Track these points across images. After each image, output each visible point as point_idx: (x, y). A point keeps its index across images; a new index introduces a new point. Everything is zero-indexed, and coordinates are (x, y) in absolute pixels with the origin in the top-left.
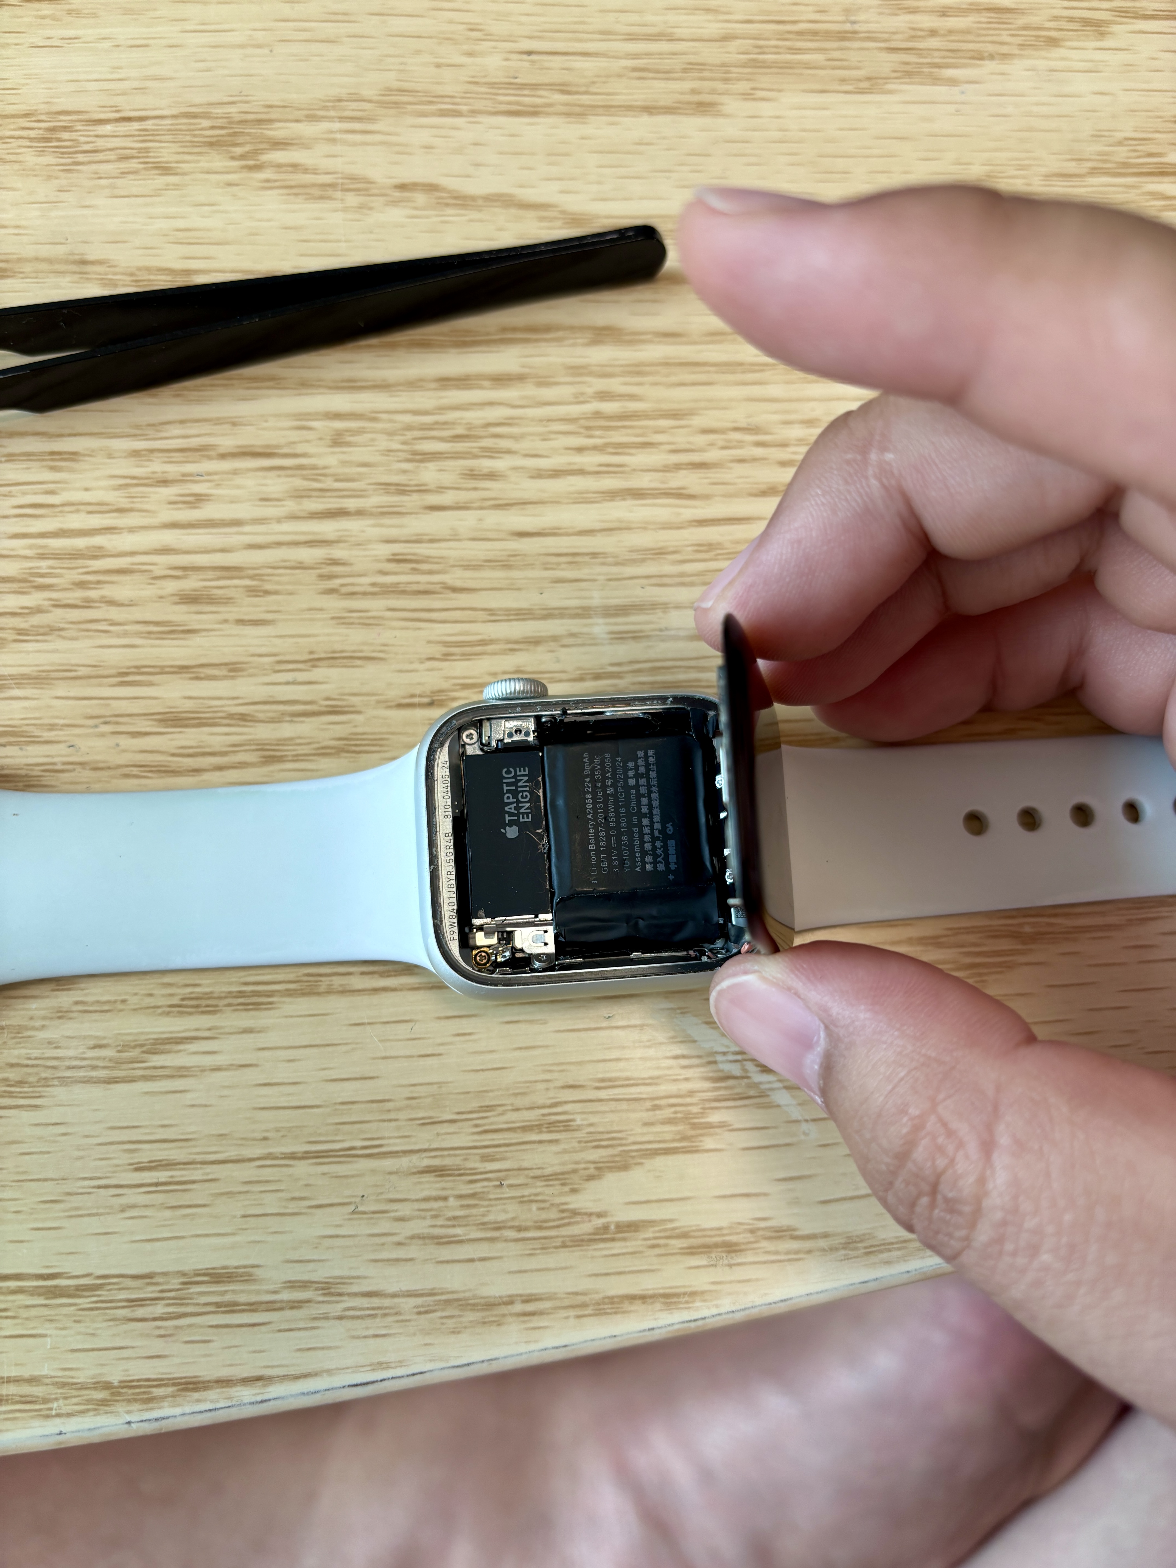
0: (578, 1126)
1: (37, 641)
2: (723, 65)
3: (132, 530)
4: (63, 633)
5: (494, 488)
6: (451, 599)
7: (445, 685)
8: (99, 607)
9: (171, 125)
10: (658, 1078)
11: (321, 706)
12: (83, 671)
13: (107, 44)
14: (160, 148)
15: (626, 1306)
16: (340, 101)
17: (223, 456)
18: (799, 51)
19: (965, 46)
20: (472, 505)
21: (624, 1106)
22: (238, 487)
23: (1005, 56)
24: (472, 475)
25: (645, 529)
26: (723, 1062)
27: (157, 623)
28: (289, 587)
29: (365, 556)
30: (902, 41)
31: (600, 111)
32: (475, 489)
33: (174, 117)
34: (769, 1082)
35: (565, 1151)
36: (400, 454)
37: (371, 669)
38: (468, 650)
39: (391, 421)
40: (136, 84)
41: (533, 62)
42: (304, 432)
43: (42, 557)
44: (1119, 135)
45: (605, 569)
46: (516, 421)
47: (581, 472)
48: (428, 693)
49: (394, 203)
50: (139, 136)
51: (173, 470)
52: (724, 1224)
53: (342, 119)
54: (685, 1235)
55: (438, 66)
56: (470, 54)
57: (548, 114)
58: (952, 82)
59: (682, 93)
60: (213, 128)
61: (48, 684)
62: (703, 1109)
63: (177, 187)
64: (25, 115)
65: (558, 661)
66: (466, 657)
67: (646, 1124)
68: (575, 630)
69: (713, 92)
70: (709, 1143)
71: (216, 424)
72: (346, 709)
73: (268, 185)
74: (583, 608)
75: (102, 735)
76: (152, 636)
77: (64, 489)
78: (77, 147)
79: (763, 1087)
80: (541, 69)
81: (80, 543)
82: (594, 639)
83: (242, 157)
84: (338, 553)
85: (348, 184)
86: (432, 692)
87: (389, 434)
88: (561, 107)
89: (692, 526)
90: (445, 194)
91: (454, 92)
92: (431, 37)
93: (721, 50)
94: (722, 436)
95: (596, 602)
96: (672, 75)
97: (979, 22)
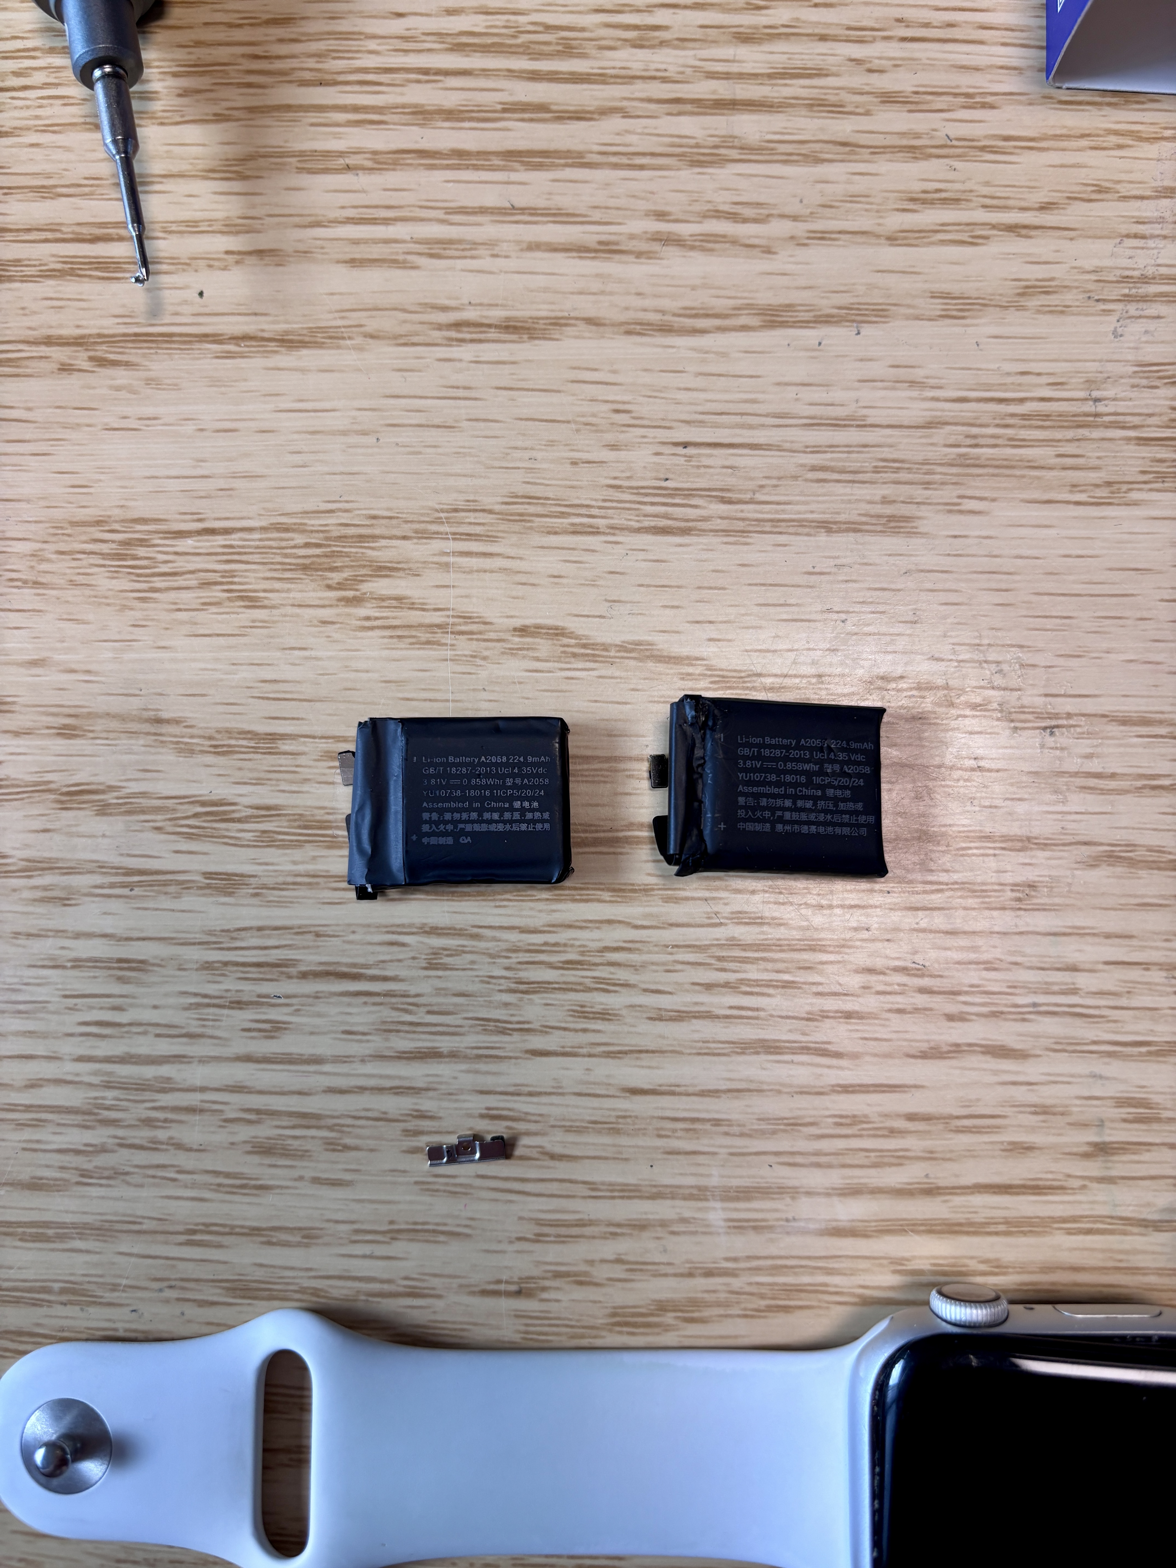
1: (101, 1185)
2: (925, 463)
3: (204, 1060)
4: (128, 1178)
5: (609, 1032)
6: (544, 1167)
7: (537, 1272)
8: (166, 1150)
9: (261, 540)
11: (398, 1286)
12: (147, 1225)
13: (190, 428)
14: (246, 571)
16: (456, 510)
17: (304, 975)
18: (1023, 442)
20: (580, 1050)
22: (319, 1015)
24: (582, 1013)
25: (779, 1092)
27: (228, 1175)
28: (371, 1143)
29: (456, 1109)
30: (1158, 427)
31: (767, 527)
32: (585, 1030)
33: (263, 529)
36: (502, 981)
37: (455, 1247)
38: (563, 1231)
39: (495, 939)
40: (222, 484)
41: (689, 458)
42: (395, 949)
43: (108, 1086)
45: (728, 1141)
46: (638, 945)
47: (710, 1016)
48: (516, 1280)
49: (512, 652)
50: (224, 554)
51: (249, 990)
53: (457, 537)
56: (614, 447)
57: (703, 532)
59: (870, 502)
60: (307, 545)
61: (111, 1236)
63: (265, 624)
64: (98, 523)
65: (665, 1251)
66: (562, 1240)
68: (687, 1214)
69: (910, 501)
71: (297, 933)
72: (426, 1291)
73: (368, 625)
74: (699, 1188)
75: (167, 1301)
76: (221, 1189)
77: (132, 1005)
78: (155, 567)
80: (698, 467)
81: (149, 1072)
82: (708, 1226)
83: (340, 586)
84: (427, 1104)
85: (460, 625)
86: (520, 1278)
87: (492, 956)
88: (719, 521)
89: (834, 1091)
90: (573, 641)
91: (592, 499)
92: (568, 422)
93: (924, 441)
94: (881, 977)
95: (714, 1181)
96: (860, 477)
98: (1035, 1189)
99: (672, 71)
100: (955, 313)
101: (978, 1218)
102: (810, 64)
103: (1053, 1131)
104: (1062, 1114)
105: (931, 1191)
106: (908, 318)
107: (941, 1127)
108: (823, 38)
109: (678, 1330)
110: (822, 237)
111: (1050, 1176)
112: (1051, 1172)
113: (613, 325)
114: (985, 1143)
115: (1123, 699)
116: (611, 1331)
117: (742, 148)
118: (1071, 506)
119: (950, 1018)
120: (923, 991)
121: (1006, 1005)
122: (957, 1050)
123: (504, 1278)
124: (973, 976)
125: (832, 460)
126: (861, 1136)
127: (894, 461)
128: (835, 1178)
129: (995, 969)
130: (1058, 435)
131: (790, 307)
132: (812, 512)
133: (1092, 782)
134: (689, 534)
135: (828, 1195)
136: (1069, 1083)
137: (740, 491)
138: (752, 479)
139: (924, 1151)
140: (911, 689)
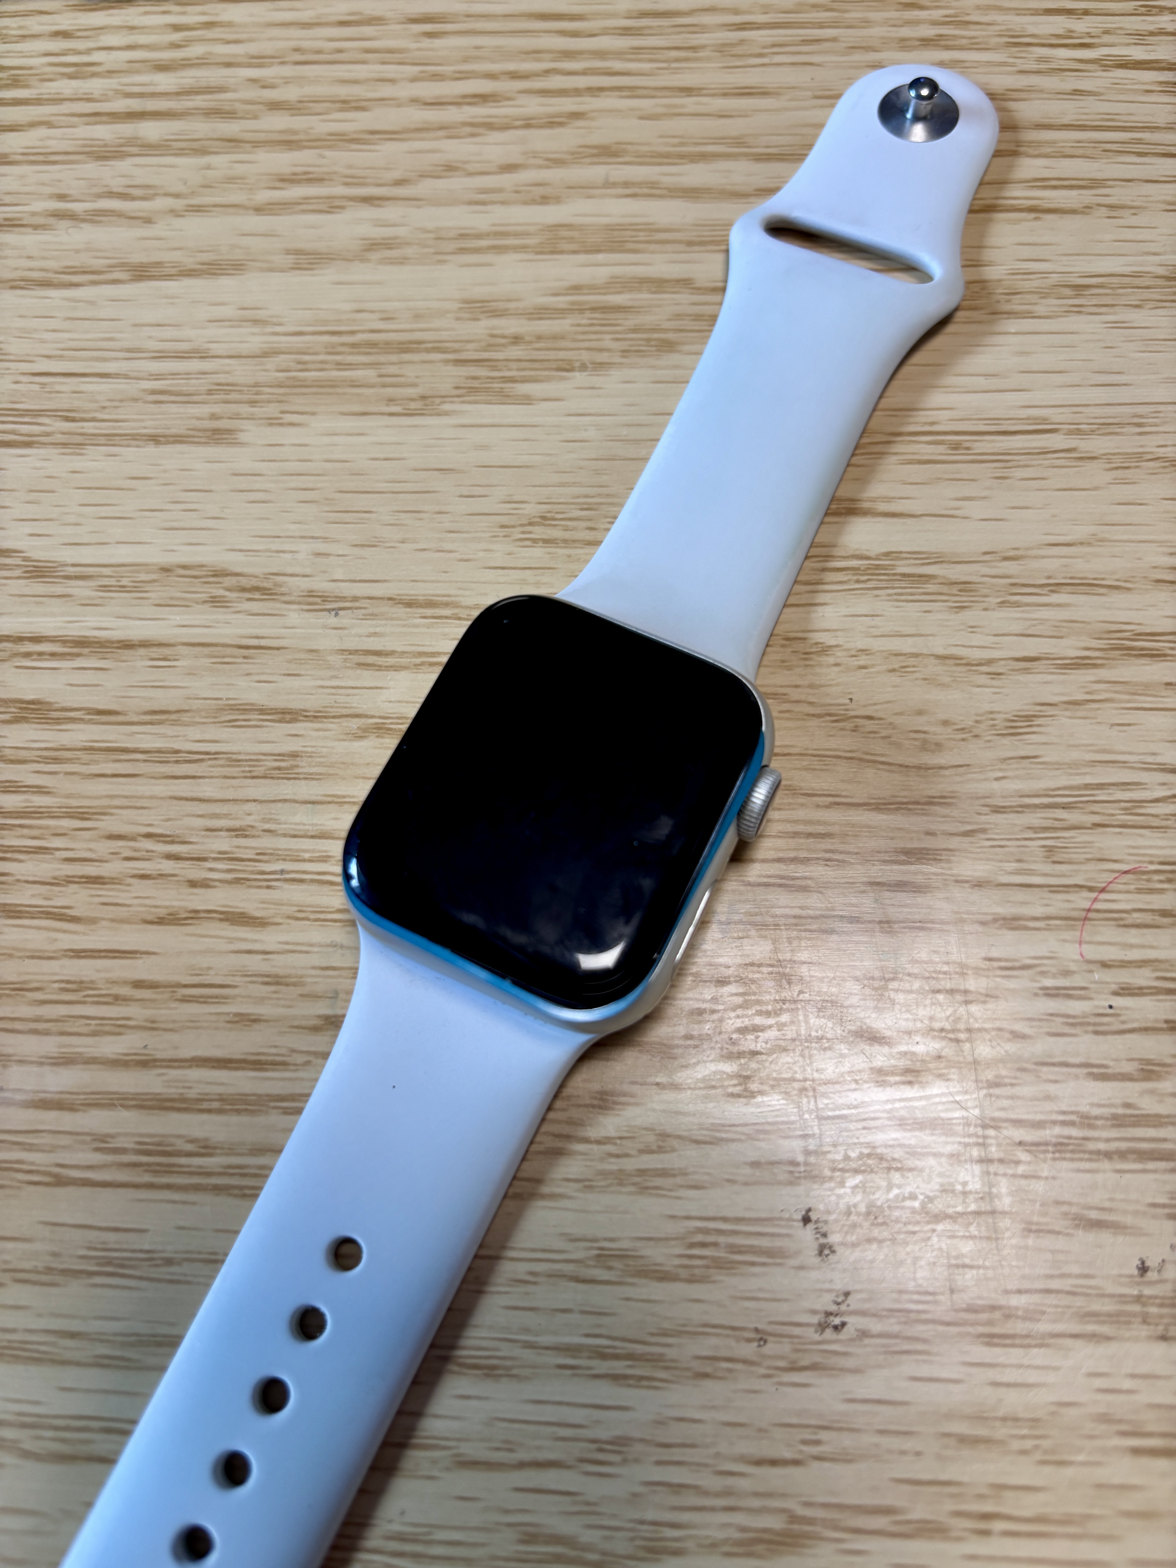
2: (256, 385)
18: (350, 366)
19: (552, 355)
23: (599, 367)
30: (476, 351)
31: (102, 440)
41: (43, 385)
58: (527, 400)
59: (198, 419)
69: (236, 417)
80: (50, 392)
88: (60, 436)
89: (66, 956)
93: (258, 368)
94: (132, 844)
96: (195, 398)
97: (579, 325)
98: (256, 1064)
99: (96, 94)
100: (304, 266)
101: (192, 1094)
102: (213, 84)
103: (283, 1002)
104: (294, 984)
105: (146, 1063)
106: (262, 270)
107: (166, 996)
108: (229, 65)
110: (198, 209)
111: (273, 1051)
112: (276, 1047)
114: (211, 1014)
115: (411, 584)
117: (142, 146)
118: (386, 417)
119: (193, 884)
120: (170, 857)
121: (253, 872)
122: (195, 916)
124: (223, 843)
125: (171, 385)
126: (84, 1003)
127: (228, 385)
128: (50, 1045)
129: (246, 836)
130: (382, 358)
131: (159, 264)
132: (146, 428)
133: (371, 659)
134: (31, 447)
135: (41, 1064)
136: (307, 952)
137: (85, 411)
138: (96, 401)
139: (146, 1020)
140: (207, 576)
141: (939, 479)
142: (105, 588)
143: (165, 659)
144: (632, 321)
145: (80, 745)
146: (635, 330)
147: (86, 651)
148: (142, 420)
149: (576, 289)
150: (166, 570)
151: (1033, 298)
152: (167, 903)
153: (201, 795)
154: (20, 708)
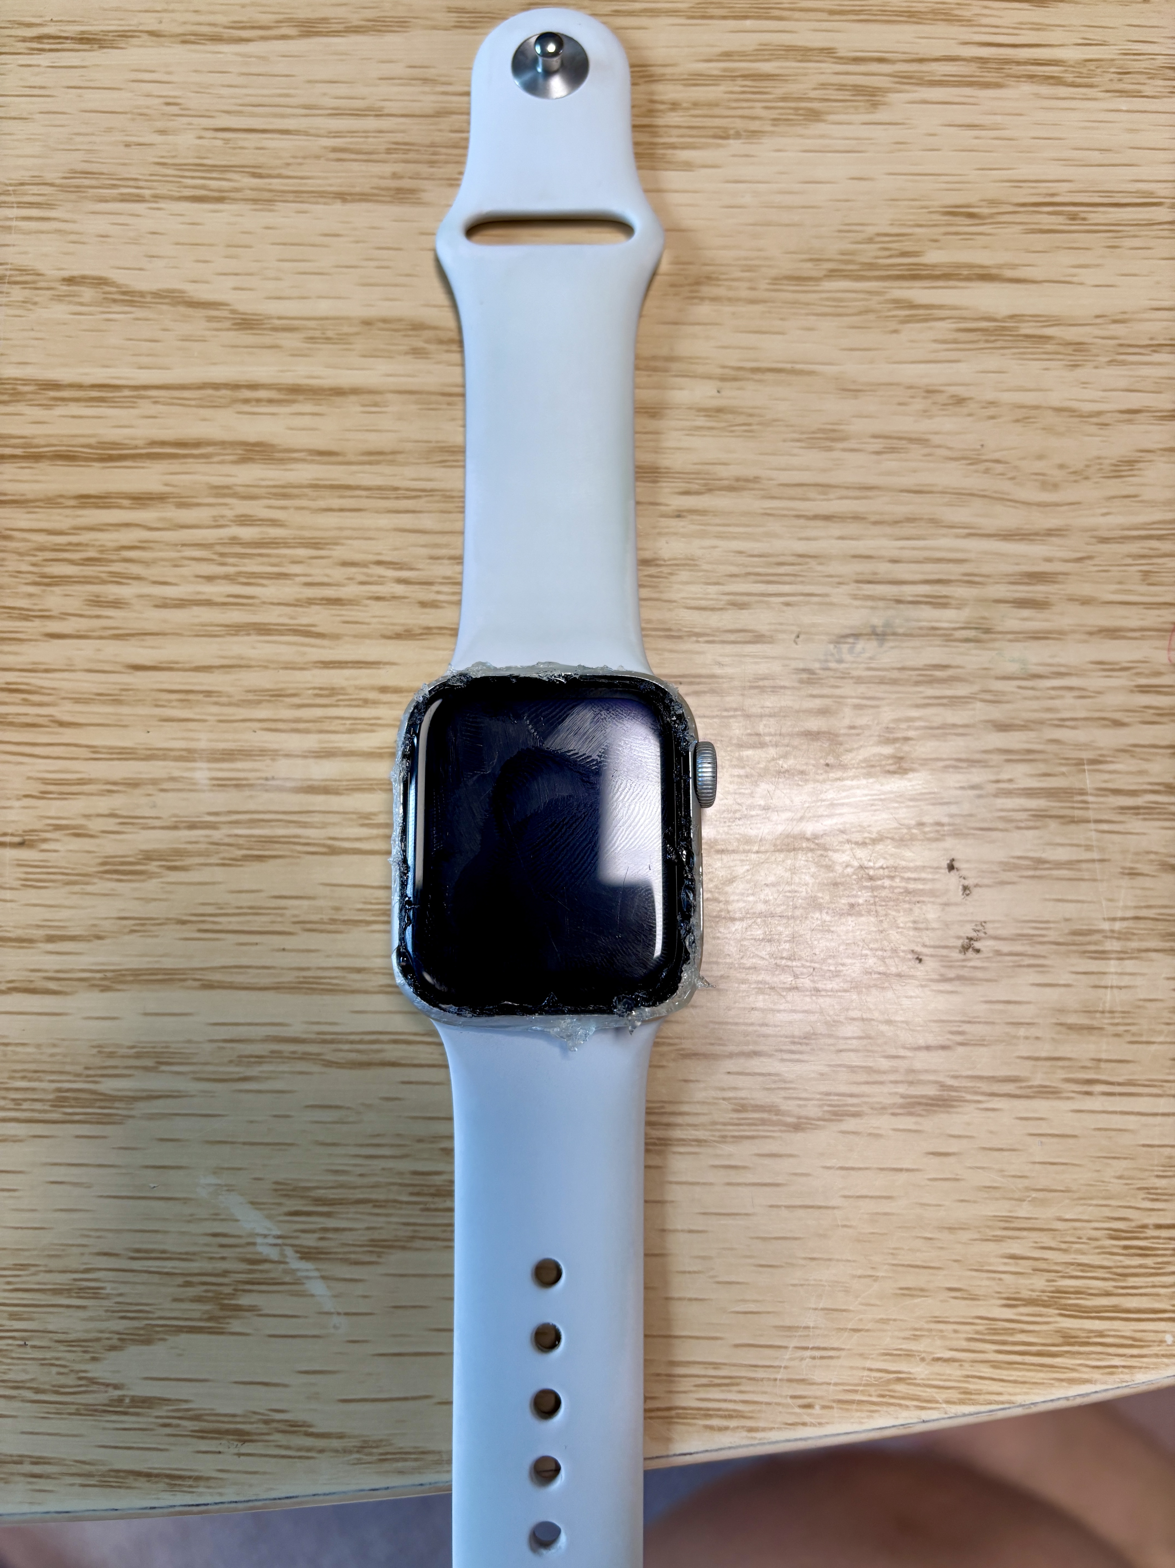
0: (108, 1294)
2: (433, 145)
5: (118, 618)
6: (57, 733)
7: (38, 825)
10: (194, 1254)
15: (130, 1481)
16: (22, 184)
19: (709, 122)
20: (92, 633)
21: (156, 1278)
23: (754, 134)
24: (97, 602)
25: (266, 667)
26: (262, 1244)
31: (291, 197)
32: (98, 617)
34: (307, 1270)
35: (91, 1319)
36: (28, 576)
38: (66, 789)
39: (23, 540)
41: (227, 141)
44: (871, 230)
45: (217, 709)
46: (151, 545)
47: (209, 603)
48: (20, 833)
49: (59, 298)
52: (239, 1411)
53: (21, 205)
54: (197, 1418)
55: (128, 145)
56: (162, 132)
57: (235, 200)
59: (380, 177)
62: (235, 1290)
65: (154, 806)
66: (63, 796)
67: (176, 1300)
68: (176, 773)
69: (416, 177)
70: (236, 1325)
74: (188, 750)
79: (300, 1274)
80: (234, 148)
82: (193, 784)
85: (16, 276)
86: (24, 831)
87: (20, 554)
88: (249, 192)
89: (317, 667)
90: (114, 289)
91: (141, 174)
92: (125, 113)
93: (432, 127)
94: (365, 570)
95: (202, 745)
96: (374, 157)
97: (732, 92)
100: (468, 24)
106: (426, 28)
109: (161, 877)
113: (171, 36)
116: (101, 878)
119: (423, 604)
120: (400, 581)
122: (427, 631)
123: (10, 831)
125: (351, 143)
126: (337, 706)
127: (405, 144)
128: (311, 741)
131: (325, 20)
132: (331, 185)
134: (223, 203)
135: (305, 757)
137: (270, 168)
138: (280, 158)
140: (406, 330)
141: (1058, 247)
142: (311, 339)
143: (376, 405)
144: (780, 90)
145: (306, 482)
146: (784, 99)
147: (301, 397)
148: (326, 178)
149: (727, 55)
150: (367, 323)
151: (1142, 78)
152: (402, 621)
153: (421, 527)
154: (246, 450)
